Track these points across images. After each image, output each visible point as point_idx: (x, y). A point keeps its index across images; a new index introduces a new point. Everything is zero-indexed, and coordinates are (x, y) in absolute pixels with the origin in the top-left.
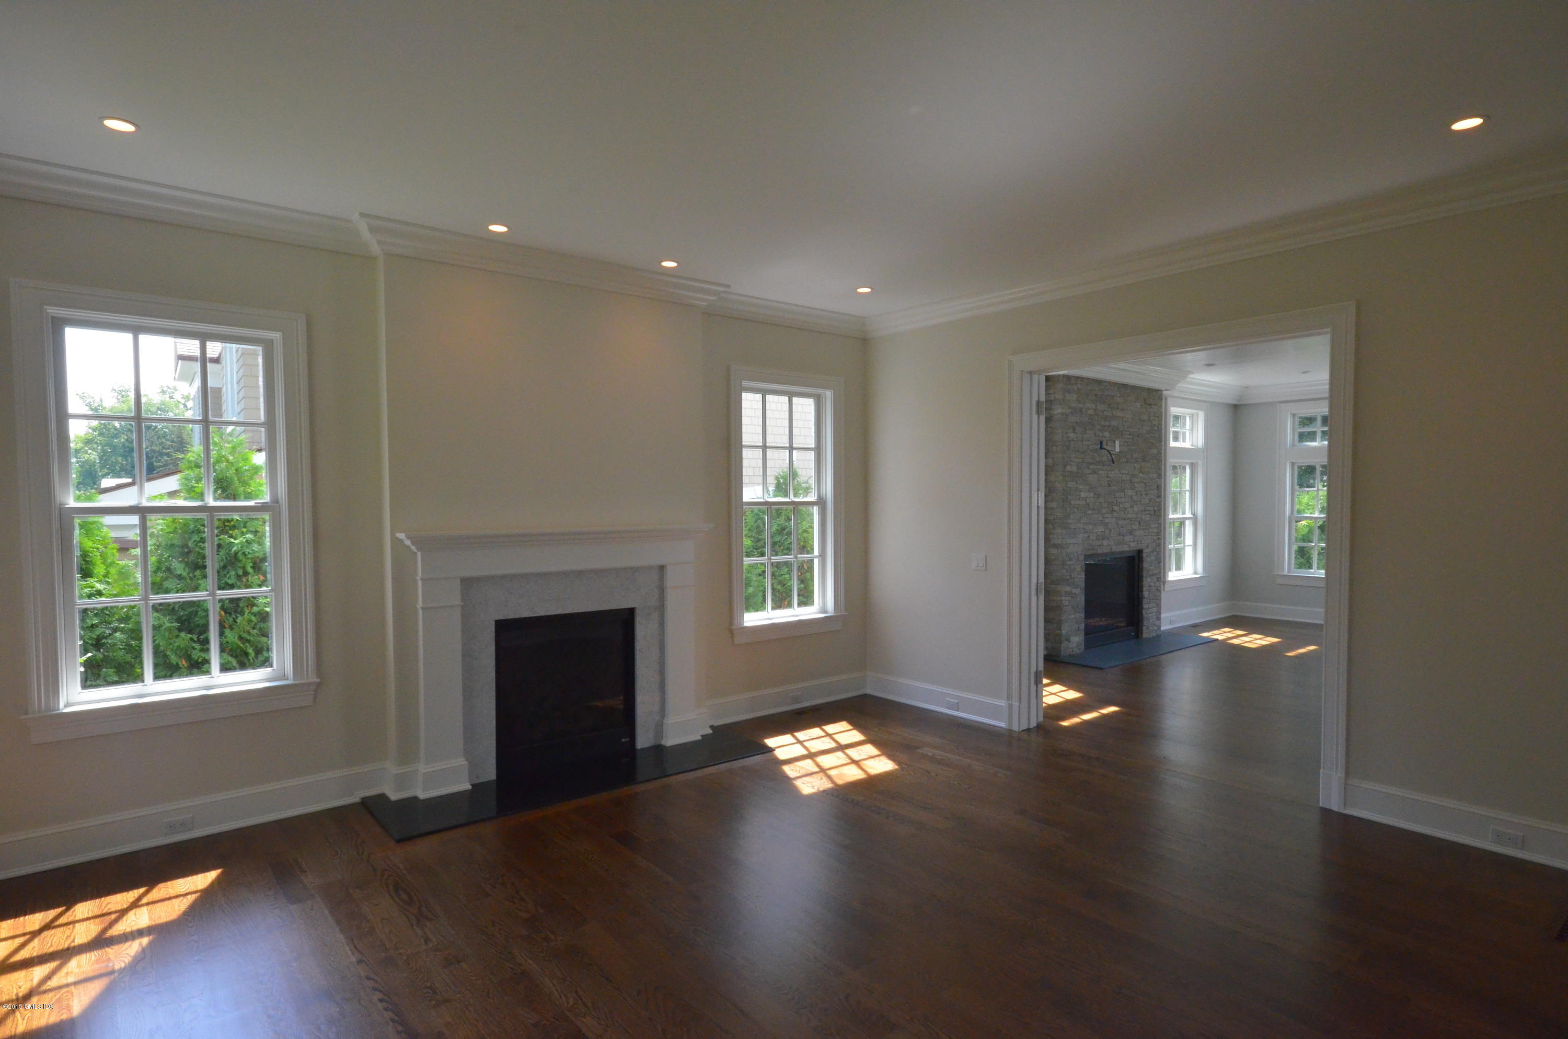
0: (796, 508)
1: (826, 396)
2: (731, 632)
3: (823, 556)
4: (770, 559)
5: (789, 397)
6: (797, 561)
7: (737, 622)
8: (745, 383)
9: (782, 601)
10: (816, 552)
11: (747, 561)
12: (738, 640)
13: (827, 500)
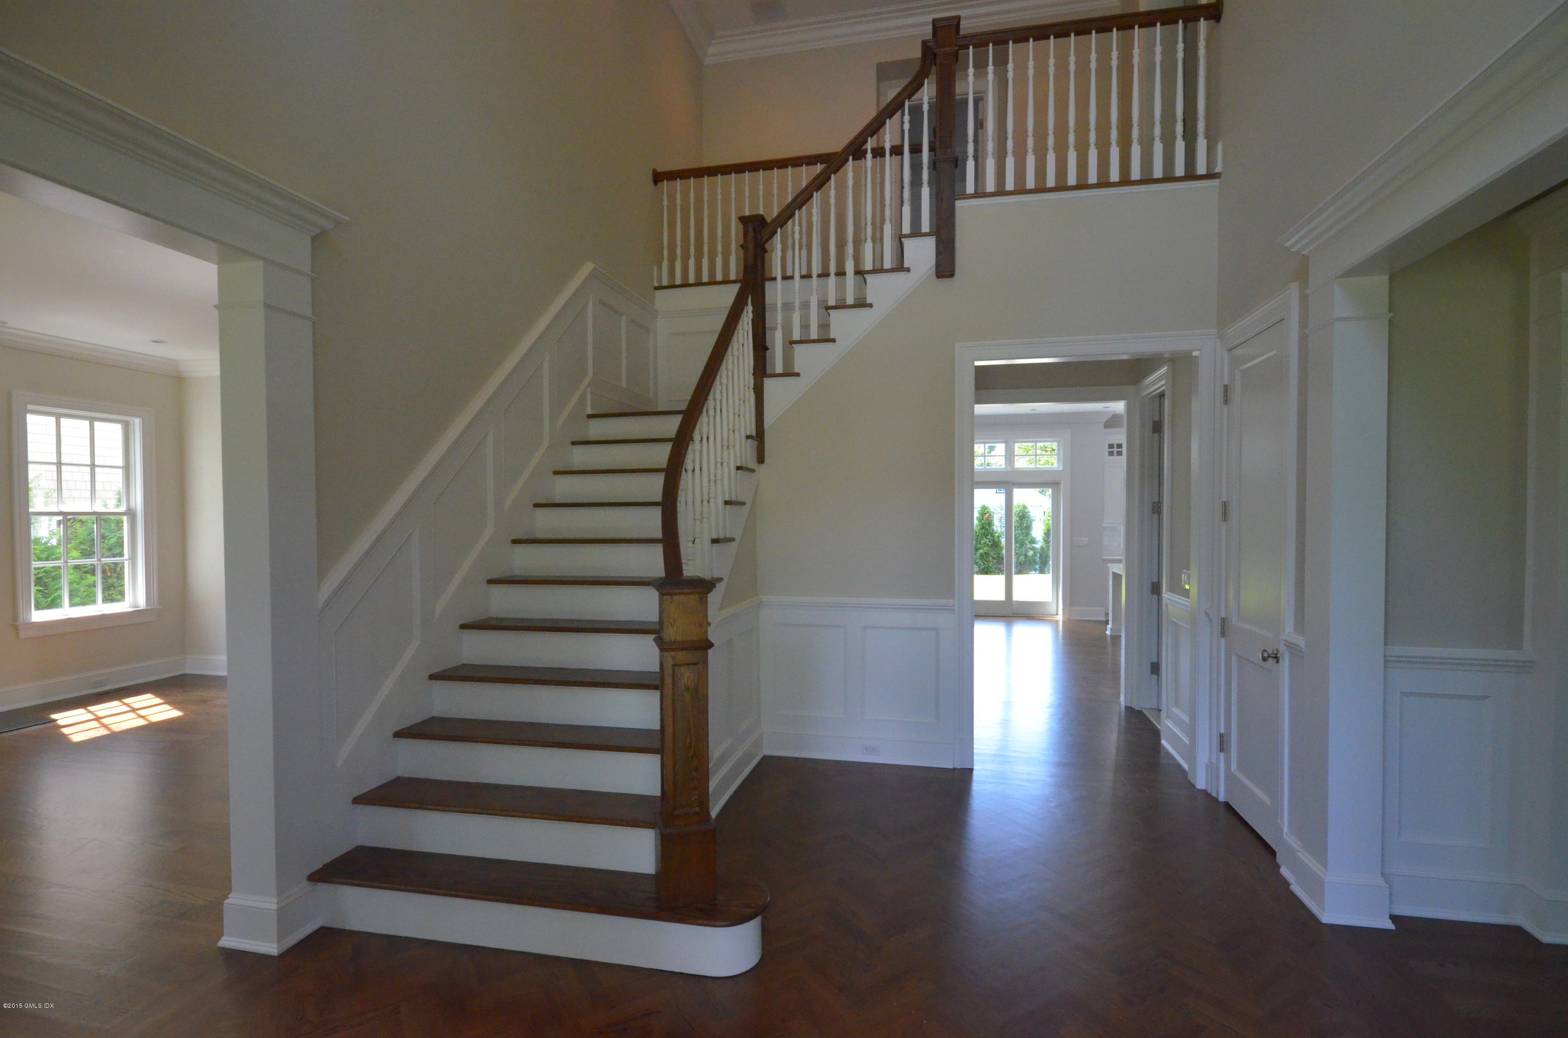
0: (98, 518)
1: (134, 424)
2: (16, 628)
3: (133, 559)
4: (67, 562)
5: (90, 421)
6: (101, 563)
7: (23, 618)
8: (30, 407)
9: (82, 597)
10: (126, 556)
11: (35, 564)
12: (22, 634)
13: (137, 509)
